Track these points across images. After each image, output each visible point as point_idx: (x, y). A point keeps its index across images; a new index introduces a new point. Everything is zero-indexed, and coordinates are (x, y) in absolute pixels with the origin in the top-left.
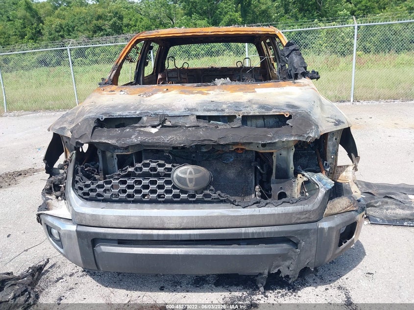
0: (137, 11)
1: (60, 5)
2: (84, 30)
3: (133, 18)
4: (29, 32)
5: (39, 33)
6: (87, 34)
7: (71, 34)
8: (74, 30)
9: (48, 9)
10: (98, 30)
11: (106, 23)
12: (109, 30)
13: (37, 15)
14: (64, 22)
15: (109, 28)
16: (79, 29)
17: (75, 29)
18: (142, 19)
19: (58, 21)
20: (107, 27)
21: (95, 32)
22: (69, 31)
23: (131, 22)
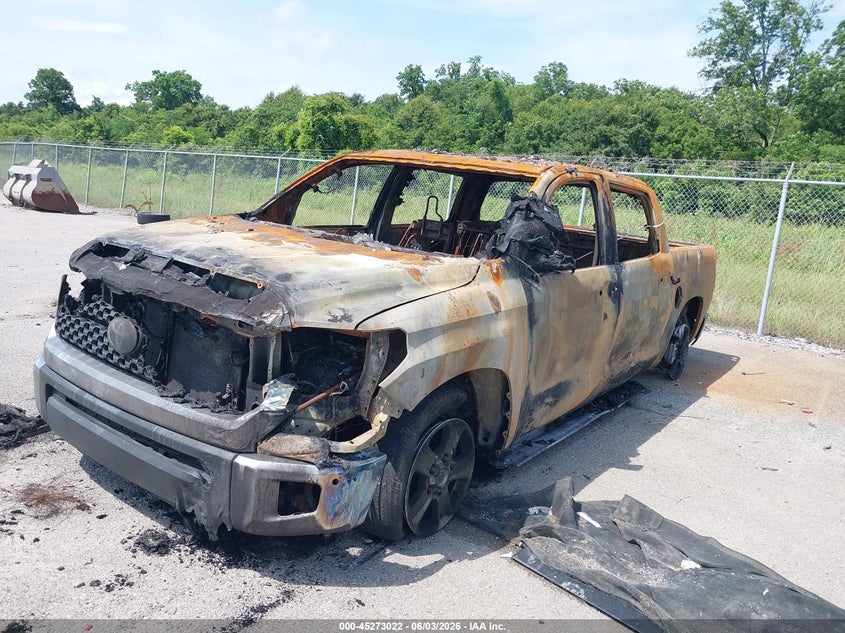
0: (693, 115)
1: (552, 92)
2: (577, 140)
3: (679, 127)
4: (485, 133)
5: (501, 136)
6: (579, 146)
7: (551, 144)
8: (558, 138)
9: (528, 99)
10: (603, 142)
11: (622, 131)
12: (623, 145)
13: (507, 107)
14: (546, 122)
15: (624, 142)
16: (568, 137)
17: (562, 136)
18: (696, 130)
19: (536, 120)
20: (621, 139)
21: (595, 146)
22: (550, 139)
23: (671, 135)
